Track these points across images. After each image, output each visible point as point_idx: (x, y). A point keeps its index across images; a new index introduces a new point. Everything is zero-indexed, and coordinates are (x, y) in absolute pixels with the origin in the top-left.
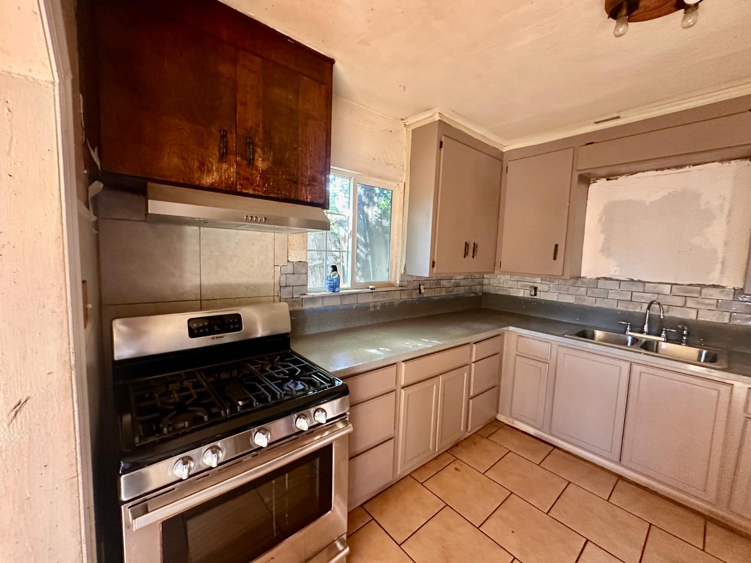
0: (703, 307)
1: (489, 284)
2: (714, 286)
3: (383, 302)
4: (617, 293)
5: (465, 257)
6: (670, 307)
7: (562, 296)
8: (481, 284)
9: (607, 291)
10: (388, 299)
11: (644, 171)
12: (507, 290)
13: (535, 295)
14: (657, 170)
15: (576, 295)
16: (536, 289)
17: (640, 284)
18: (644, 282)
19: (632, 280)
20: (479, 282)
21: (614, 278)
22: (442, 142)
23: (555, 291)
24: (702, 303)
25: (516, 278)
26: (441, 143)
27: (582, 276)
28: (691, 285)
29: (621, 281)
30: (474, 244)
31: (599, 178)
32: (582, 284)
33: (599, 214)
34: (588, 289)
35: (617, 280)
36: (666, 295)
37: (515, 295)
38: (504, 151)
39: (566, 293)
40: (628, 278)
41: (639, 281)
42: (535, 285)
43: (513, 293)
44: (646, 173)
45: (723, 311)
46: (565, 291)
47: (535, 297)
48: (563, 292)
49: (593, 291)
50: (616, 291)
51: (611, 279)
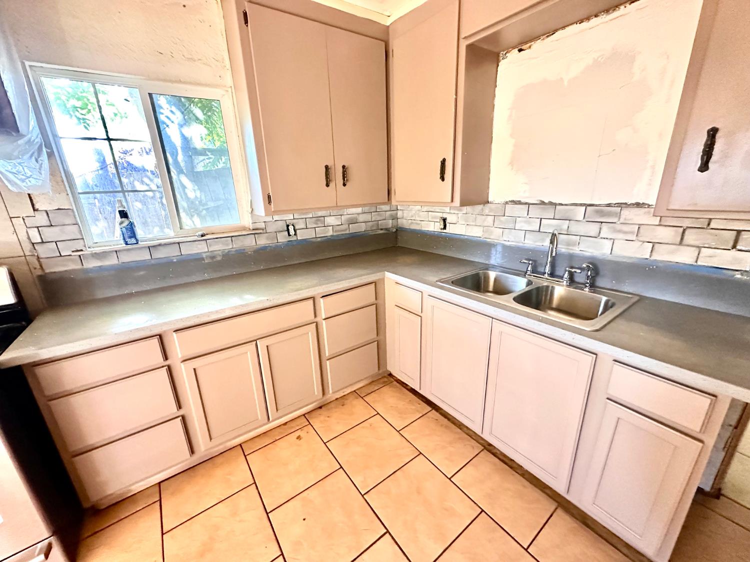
0: (621, 236)
1: (403, 218)
2: (638, 205)
3: (226, 251)
4: (525, 222)
5: (328, 185)
6: (582, 237)
7: (470, 228)
8: (395, 218)
9: (515, 219)
10: (234, 246)
11: (563, 28)
12: (419, 224)
13: (445, 228)
14: (581, 21)
15: (484, 227)
16: (444, 220)
17: (552, 208)
18: (555, 205)
19: (543, 203)
20: (391, 216)
21: (523, 200)
22: (246, 12)
23: (464, 223)
24: (620, 231)
25: (425, 209)
26: (245, 14)
27: (489, 201)
28: (609, 205)
29: (529, 204)
30: (344, 167)
31: (508, 49)
32: (490, 212)
33: (509, 109)
34: (496, 217)
35: (526, 204)
36: (580, 221)
37: (427, 229)
38: (388, 24)
39: (474, 224)
40: (538, 201)
41: (551, 203)
42: (445, 216)
43: (424, 228)
44: (567, 29)
45: (644, 242)
46: (473, 222)
47: (445, 231)
48: (471, 223)
49: (501, 221)
50: (523, 219)
51: (520, 203)
